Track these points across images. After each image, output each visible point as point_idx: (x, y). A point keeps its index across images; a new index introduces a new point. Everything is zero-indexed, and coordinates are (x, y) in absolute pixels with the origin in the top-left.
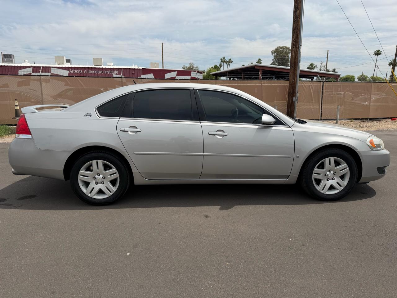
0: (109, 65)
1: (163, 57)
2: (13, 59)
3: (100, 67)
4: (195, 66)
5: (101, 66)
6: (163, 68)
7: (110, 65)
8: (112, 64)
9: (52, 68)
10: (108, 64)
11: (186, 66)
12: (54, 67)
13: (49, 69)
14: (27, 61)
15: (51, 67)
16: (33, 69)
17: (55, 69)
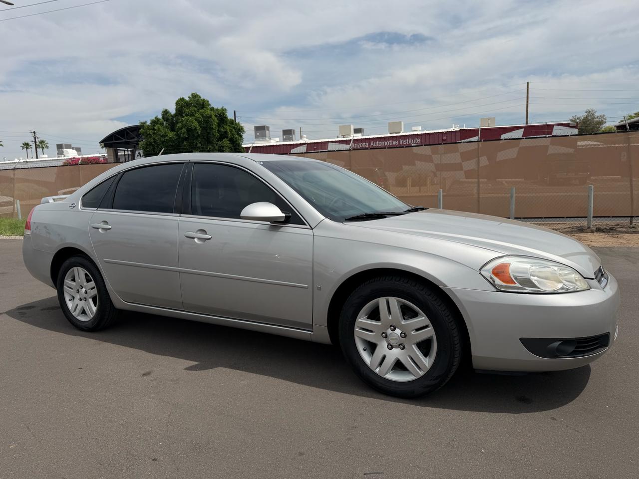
0: (415, 131)
1: (527, 107)
2: (294, 136)
3: (398, 135)
4: (596, 114)
5: (399, 133)
6: (527, 123)
7: (417, 130)
8: (420, 128)
9: (330, 144)
10: (414, 128)
11: (578, 116)
12: (332, 142)
13: (326, 144)
14: (305, 136)
15: (329, 142)
16: (307, 147)
17: (333, 143)
